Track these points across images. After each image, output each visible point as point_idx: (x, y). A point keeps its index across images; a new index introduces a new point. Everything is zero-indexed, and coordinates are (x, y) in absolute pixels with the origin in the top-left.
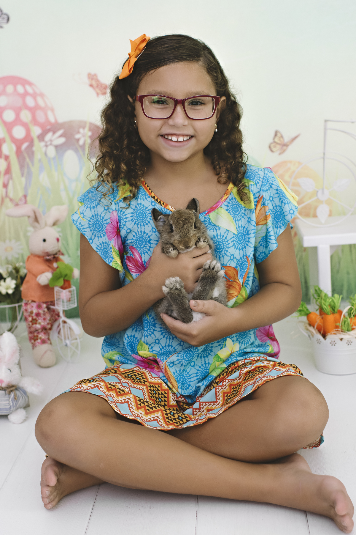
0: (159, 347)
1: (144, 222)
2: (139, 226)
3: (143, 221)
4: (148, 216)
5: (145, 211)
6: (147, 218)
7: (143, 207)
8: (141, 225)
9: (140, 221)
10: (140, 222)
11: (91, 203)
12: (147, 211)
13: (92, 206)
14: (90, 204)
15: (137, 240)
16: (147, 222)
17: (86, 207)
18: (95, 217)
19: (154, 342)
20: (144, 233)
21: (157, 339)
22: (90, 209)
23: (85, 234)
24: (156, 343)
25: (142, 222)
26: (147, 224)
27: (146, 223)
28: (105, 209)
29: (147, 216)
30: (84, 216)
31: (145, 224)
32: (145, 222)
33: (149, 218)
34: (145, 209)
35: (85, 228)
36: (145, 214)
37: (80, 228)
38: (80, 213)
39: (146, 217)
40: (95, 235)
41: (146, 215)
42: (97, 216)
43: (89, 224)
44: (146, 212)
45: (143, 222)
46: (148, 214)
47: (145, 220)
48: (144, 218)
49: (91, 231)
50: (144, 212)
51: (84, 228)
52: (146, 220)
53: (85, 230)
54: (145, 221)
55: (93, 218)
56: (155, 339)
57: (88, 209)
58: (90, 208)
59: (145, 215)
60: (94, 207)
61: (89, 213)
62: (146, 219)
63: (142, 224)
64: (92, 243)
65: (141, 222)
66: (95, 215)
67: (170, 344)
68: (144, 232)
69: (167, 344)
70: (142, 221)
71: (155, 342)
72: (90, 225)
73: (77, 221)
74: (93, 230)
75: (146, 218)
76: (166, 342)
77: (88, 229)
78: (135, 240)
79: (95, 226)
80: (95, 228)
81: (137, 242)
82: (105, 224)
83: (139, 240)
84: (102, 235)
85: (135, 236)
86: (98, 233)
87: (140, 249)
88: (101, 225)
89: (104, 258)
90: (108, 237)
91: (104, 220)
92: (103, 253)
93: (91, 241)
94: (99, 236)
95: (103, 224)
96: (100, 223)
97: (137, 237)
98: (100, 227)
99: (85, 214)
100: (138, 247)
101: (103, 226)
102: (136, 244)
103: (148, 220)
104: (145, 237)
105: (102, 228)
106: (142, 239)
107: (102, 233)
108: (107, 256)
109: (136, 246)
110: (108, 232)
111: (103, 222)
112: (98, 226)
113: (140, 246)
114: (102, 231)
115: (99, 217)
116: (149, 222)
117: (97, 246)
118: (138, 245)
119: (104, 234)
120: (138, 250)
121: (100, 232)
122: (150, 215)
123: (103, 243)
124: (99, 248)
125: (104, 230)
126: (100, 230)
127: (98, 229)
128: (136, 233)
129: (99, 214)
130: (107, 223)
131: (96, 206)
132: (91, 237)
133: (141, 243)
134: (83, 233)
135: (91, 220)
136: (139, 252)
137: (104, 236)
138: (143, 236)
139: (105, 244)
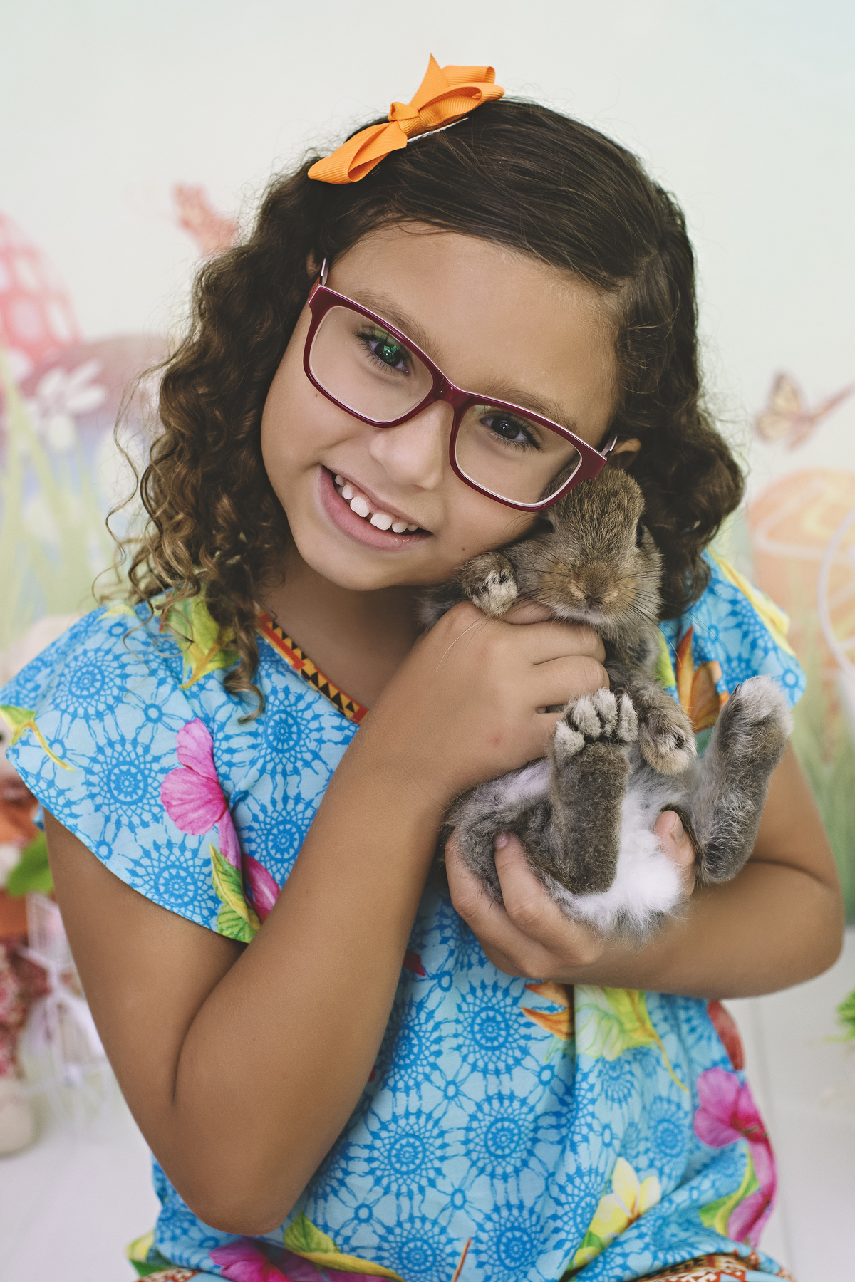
0: (375, 1232)
1: (296, 758)
2: (279, 778)
3: (291, 755)
4: (311, 731)
5: (297, 711)
6: (307, 741)
7: (287, 697)
8: (284, 774)
9: (281, 755)
10: (281, 761)
11: (89, 700)
12: (302, 711)
13: (92, 711)
14: (85, 705)
15: (270, 832)
16: (308, 756)
17: (67, 718)
18: (108, 751)
19: (353, 1219)
20: (296, 804)
21: (363, 1206)
22: (87, 722)
23: (76, 826)
24: (361, 1221)
25: (289, 759)
26: (307, 764)
27: (302, 759)
28: (149, 719)
29: (307, 731)
30: (65, 750)
31: (299, 764)
32: (299, 756)
33: (316, 740)
34: (295, 704)
35: (74, 803)
36: (298, 725)
37: (53, 800)
38: (47, 743)
39: (304, 736)
40: (118, 824)
41: (302, 728)
42: (118, 747)
43: (89, 784)
44: (300, 714)
45: (292, 759)
46: (308, 722)
47: (297, 749)
48: (297, 743)
49: (98, 808)
50: (293, 717)
51: (69, 804)
52: (304, 749)
53: (75, 809)
54: (301, 752)
55: (101, 758)
56: (355, 1204)
57: (80, 724)
58: (87, 717)
59: (299, 729)
60: (100, 715)
61: (81, 739)
62: (305, 745)
63: (289, 767)
64: (108, 857)
65: (284, 760)
66: (111, 744)
67: (416, 1214)
68: (298, 799)
69: (404, 1216)
70: (287, 755)
71: (357, 1217)
72: (93, 785)
73: (39, 774)
74: (109, 805)
75: (302, 743)
76: (399, 1207)
77: (88, 806)
78: (260, 833)
79: (113, 785)
80: (115, 793)
81: (267, 839)
82: (156, 773)
83: (275, 831)
84: (147, 817)
85: (261, 817)
86: (129, 813)
87: (279, 865)
88: (139, 777)
89: (179, 906)
90: (180, 821)
91: (149, 758)
92: (162, 889)
93: (104, 850)
94: (136, 820)
95: (147, 772)
96: (133, 770)
97: (268, 820)
98: (137, 787)
99: (67, 744)
100: (272, 858)
101: (150, 781)
102: (263, 846)
103: (313, 745)
104: (300, 816)
105: (145, 791)
106: (288, 827)
107: (147, 807)
108: (191, 894)
109: (264, 853)
110: (174, 803)
111: (148, 766)
112: (127, 783)
113: (279, 856)
114: (145, 801)
115: (129, 747)
116: (316, 756)
117: (131, 866)
118: (273, 852)
119: (156, 810)
120: (270, 871)
121: (140, 804)
122: (314, 725)
123: (157, 847)
124: (140, 871)
125: (153, 797)
126: (135, 797)
127: (127, 794)
128: (264, 809)
129: (129, 736)
130: (163, 771)
131: (110, 708)
132: (103, 833)
133: (283, 840)
134: (69, 822)
135: (97, 768)
136: (273, 879)
137: (156, 819)
138: (293, 813)
139: (165, 851)
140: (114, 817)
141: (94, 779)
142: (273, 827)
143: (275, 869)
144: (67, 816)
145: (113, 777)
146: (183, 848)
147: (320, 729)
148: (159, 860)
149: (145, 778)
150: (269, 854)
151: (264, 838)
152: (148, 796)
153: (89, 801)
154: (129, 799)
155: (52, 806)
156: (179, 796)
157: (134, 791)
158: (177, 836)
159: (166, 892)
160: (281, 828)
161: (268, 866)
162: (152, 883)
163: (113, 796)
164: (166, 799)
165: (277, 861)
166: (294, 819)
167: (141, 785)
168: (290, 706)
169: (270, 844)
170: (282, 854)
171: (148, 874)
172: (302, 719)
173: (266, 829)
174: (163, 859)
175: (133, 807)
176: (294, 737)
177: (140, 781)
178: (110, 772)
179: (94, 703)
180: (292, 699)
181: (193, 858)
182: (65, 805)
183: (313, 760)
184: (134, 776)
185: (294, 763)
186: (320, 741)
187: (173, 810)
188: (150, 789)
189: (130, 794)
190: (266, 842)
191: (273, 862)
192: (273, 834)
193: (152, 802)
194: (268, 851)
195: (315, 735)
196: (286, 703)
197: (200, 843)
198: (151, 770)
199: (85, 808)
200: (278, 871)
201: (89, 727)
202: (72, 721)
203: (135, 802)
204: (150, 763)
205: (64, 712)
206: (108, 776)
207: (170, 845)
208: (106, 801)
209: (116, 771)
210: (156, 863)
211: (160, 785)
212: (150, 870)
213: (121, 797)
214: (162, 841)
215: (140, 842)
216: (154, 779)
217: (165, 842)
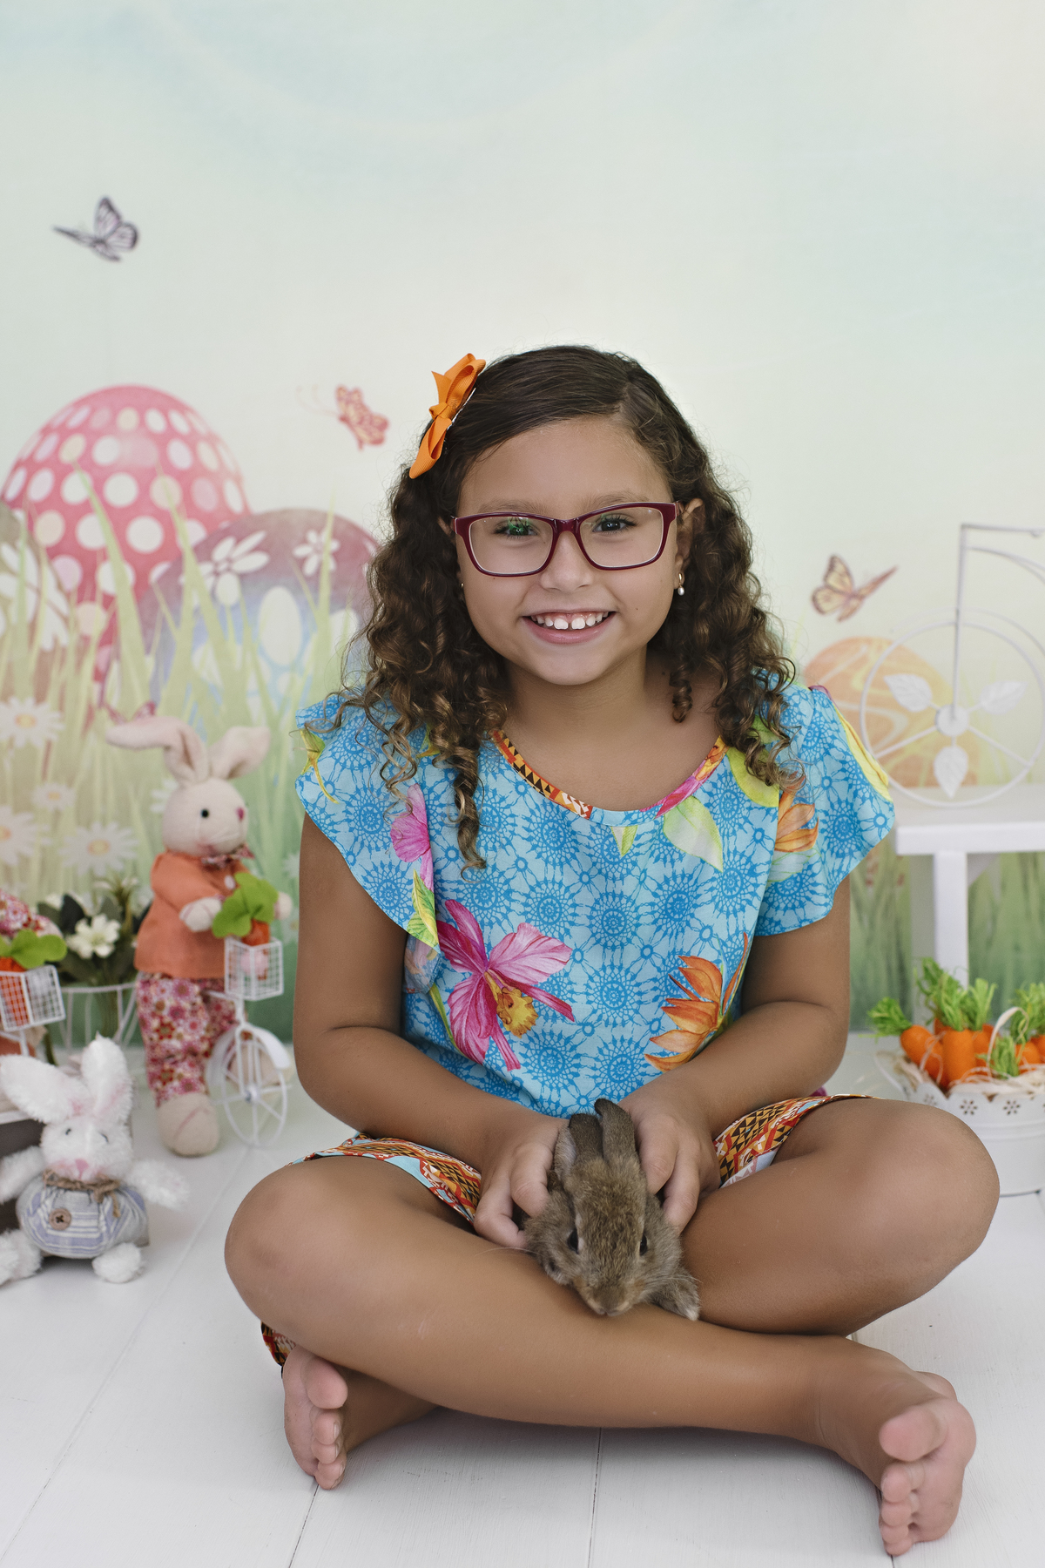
4: (508, 824)
5: (500, 808)
6: (504, 830)
7: (494, 797)
9: (485, 835)
10: (485, 838)
12: (504, 808)
13: (356, 764)
14: (352, 758)
25: (490, 839)
34: (499, 803)
39: (502, 826)
41: (502, 820)
44: (502, 810)
46: (507, 817)
55: (358, 797)
59: (500, 820)
64: (353, 864)
65: (487, 839)
75: (501, 830)
77: (345, 827)
89: (387, 908)
90: (399, 850)
92: (381, 894)
108: (395, 902)
124: (370, 879)
146: (397, 869)
158: (396, 860)
159: (382, 897)
162: (376, 888)
168: (495, 803)
171: (375, 882)
172: (503, 814)
176: (496, 825)
181: (401, 878)
197: (408, 868)
210: (380, 876)
217: (388, 863)
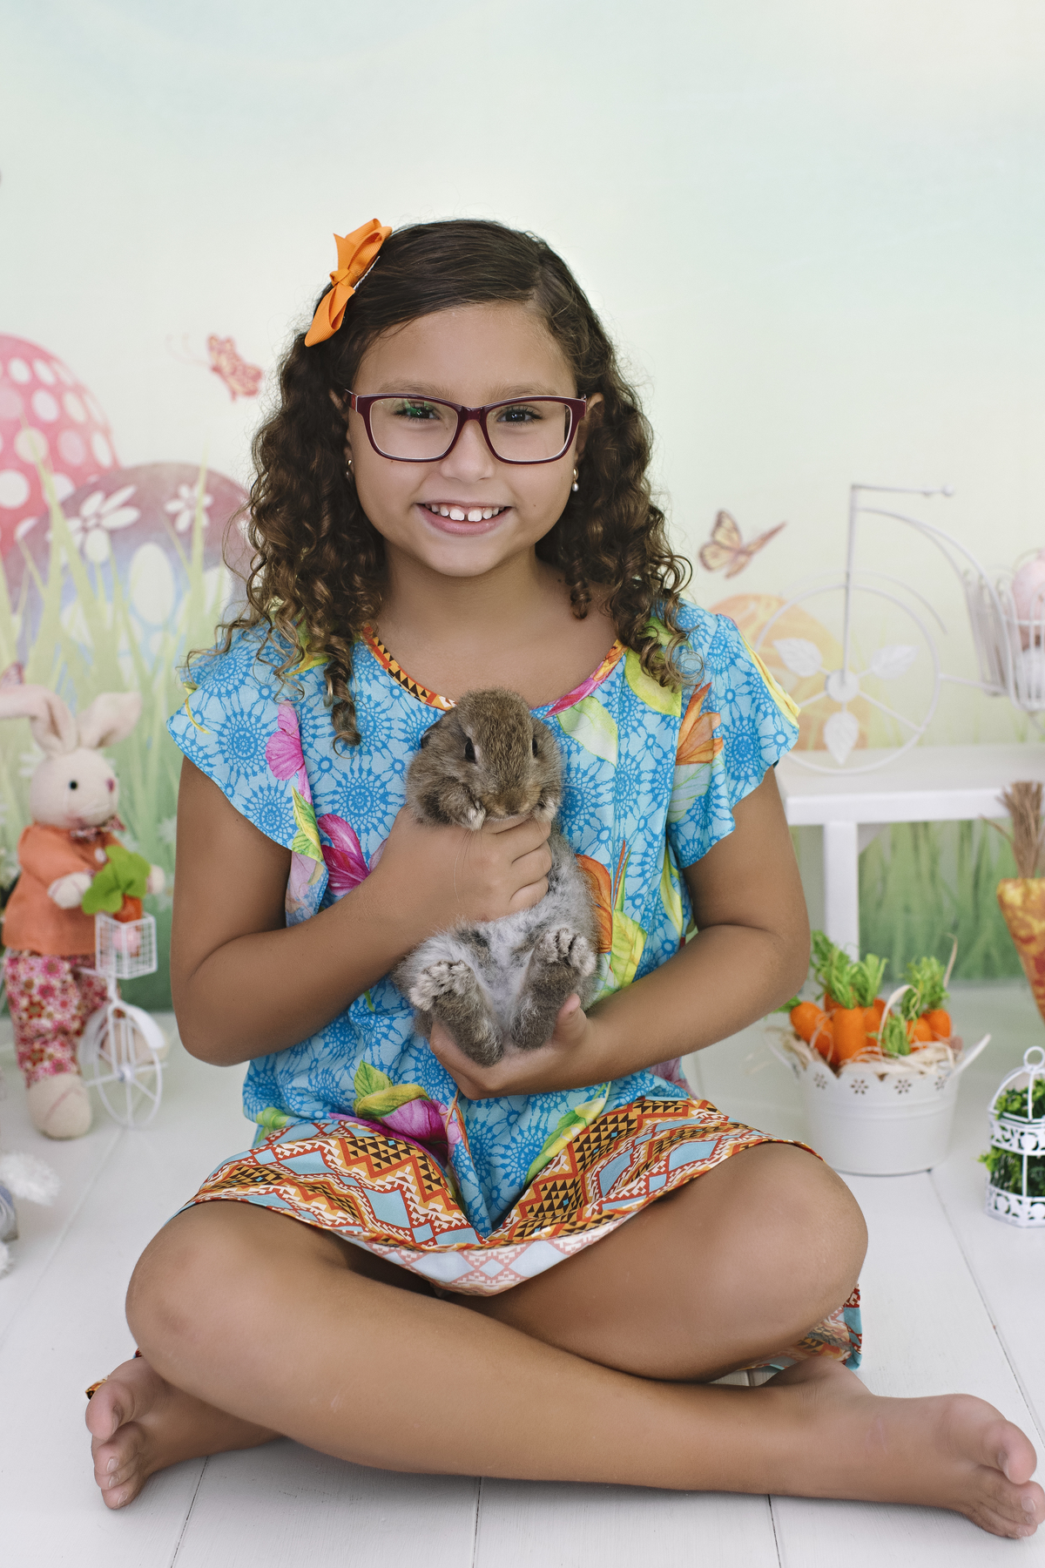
1: (370, 743)
11: (222, 682)
13: (223, 690)
14: (219, 686)
15: (349, 794)
16: (379, 745)
17: (206, 695)
18: (233, 719)
20: (368, 775)
22: (220, 698)
23: (212, 772)
26: (377, 749)
27: (374, 745)
28: (262, 696)
29: (381, 727)
31: (372, 748)
32: (373, 742)
33: (386, 735)
35: (211, 756)
36: (375, 721)
42: (239, 717)
43: (220, 743)
45: (368, 744)
46: (382, 721)
47: (372, 737)
49: (226, 761)
50: (371, 717)
51: (206, 757)
52: (376, 738)
53: (211, 761)
54: (374, 740)
55: (229, 725)
57: (215, 700)
58: (220, 695)
60: (229, 693)
61: (216, 711)
62: (377, 735)
66: (235, 714)
68: (370, 772)
72: (223, 744)
74: (232, 759)
77: (220, 759)
78: (342, 795)
79: (235, 745)
80: (236, 750)
81: (348, 800)
82: (264, 736)
83: (353, 793)
84: (256, 768)
85: (344, 782)
86: (245, 765)
87: (357, 818)
88: (252, 740)
91: (259, 725)
93: (229, 791)
94: (249, 771)
95: (257, 736)
96: (248, 735)
97: (349, 785)
98: (250, 747)
99: (205, 715)
100: (352, 813)
101: (259, 742)
102: (345, 805)
103: (383, 738)
104: (371, 784)
105: (256, 749)
106: (363, 791)
107: (256, 761)
109: (346, 810)
110: (273, 758)
111: (258, 731)
112: (243, 744)
113: (356, 811)
114: (255, 757)
115: (246, 718)
116: (385, 746)
117: (245, 803)
118: (352, 809)
119: (262, 763)
120: (349, 823)
121: (252, 759)
122: (386, 724)
123: (261, 790)
125: (261, 754)
126: (249, 754)
127: (244, 752)
128: (345, 776)
129: (246, 710)
130: (268, 734)
131: (236, 688)
132: (229, 778)
133: (360, 800)
134: (207, 770)
135: (226, 732)
136: (352, 829)
137: (262, 769)
138: (366, 782)
139: (266, 793)
140: (236, 768)
141: (224, 740)
142: (352, 790)
143: (353, 821)
144: (205, 765)
145: (235, 740)
147: (390, 728)
148: (263, 799)
149: (256, 740)
150: (349, 810)
151: (345, 799)
152: (258, 753)
153: (220, 755)
154: (245, 755)
155: (194, 758)
156: (277, 752)
157: (248, 750)
160: (358, 791)
161: (348, 819)
163: (235, 753)
164: (269, 755)
165: (355, 815)
166: (367, 786)
167: (253, 745)
169: (350, 803)
170: (359, 811)
173: (347, 791)
174: (265, 798)
175: (248, 761)
177: (252, 743)
178: (234, 735)
179: (225, 684)
180: (372, 705)
182: (203, 758)
183: (382, 748)
184: (248, 739)
185: (369, 747)
186: (389, 737)
187: (273, 763)
188: (259, 748)
189: (246, 752)
190: (347, 802)
191: (352, 816)
192: (352, 795)
193: (260, 757)
194: (348, 808)
195: (385, 731)
196: (368, 706)
198: (260, 734)
199: (218, 760)
200: (356, 822)
201: (221, 702)
202: (209, 698)
203: (248, 758)
204: (260, 729)
205: (206, 691)
206: (233, 739)
207: (269, 788)
208: (231, 756)
209: (237, 735)
211: (266, 745)
212: (257, 806)
213: (240, 754)
214: (265, 786)
215: (250, 786)
216: (262, 741)
